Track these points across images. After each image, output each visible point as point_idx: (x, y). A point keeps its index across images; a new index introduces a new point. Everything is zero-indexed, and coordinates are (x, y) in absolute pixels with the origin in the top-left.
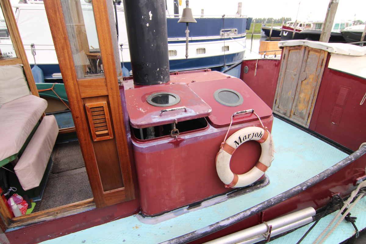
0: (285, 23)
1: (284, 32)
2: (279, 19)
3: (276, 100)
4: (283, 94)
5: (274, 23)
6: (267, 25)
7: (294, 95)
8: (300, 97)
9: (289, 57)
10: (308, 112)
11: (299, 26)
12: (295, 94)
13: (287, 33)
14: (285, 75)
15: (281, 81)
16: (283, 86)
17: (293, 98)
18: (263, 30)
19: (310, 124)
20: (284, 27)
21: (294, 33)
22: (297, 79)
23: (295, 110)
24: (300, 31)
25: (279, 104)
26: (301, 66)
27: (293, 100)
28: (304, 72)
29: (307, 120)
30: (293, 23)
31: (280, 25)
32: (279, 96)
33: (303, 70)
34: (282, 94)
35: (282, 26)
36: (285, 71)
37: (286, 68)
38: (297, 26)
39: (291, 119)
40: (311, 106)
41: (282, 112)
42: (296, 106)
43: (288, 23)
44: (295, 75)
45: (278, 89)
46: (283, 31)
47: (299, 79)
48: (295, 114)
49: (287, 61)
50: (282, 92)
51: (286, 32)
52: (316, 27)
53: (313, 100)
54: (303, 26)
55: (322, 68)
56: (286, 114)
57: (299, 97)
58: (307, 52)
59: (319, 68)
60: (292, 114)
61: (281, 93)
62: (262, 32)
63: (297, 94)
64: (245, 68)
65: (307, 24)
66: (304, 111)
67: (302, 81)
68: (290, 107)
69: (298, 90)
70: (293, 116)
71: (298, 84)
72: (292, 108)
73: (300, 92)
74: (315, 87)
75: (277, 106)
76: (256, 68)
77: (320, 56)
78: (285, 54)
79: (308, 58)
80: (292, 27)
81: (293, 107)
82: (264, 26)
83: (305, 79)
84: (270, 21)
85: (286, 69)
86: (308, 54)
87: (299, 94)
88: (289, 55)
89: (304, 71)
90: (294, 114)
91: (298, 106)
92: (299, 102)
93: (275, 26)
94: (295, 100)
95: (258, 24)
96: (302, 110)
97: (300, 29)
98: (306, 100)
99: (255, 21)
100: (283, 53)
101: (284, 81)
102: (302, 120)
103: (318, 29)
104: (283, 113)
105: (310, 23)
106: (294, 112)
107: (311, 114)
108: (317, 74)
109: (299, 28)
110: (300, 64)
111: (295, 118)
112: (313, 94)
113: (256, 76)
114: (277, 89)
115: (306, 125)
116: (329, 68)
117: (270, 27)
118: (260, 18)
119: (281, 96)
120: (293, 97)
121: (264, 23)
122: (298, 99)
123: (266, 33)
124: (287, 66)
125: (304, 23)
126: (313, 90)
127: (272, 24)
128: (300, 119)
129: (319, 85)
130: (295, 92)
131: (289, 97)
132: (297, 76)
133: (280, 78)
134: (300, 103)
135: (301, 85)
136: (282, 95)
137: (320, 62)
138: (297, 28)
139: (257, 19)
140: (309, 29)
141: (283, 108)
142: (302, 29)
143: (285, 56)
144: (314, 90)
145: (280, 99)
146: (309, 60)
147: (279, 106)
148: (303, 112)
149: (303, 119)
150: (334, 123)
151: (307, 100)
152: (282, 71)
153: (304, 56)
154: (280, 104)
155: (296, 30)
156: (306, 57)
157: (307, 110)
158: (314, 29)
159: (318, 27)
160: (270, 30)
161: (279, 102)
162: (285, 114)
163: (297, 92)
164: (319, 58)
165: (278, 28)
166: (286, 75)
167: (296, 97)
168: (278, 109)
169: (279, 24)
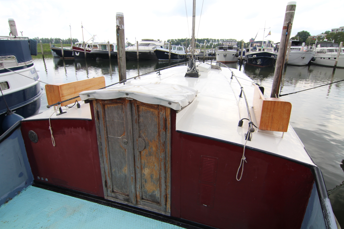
0: (74, 43)
1: (76, 53)
2: (67, 39)
3: (106, 182)
4: (115, 172)
5: (63, 44)
6: (56, 46)
7: (134, 174)
8: (144, 174)
9: (107, 116)
10: (163, 194)
11: (88, 47)
12: (135, 170)
13: (79, 53)
14: (108, 144)
15: (104, 154)
16: (110, 159)
17: (134, 177)
18: (54, 50)
19: (171, 210)
20: (74, 48)
21: (85, 53)
22: (132, 150)
23: (142, 193)
24: (90, 51)
25: (113, 186)
26: (131, 130)
27: (134, 180)
28: (140, 139)
29: (165, 206)
30: (81, 44)
31: (70, 46)
32: (109, 176)
33: (136, 135)
34: (113, 171)
35: (72, 47)
36: (107, 137)
37: (107, 132)
38: (86, 47)
39: (140, 206)
40: (166, 185)
41: (121, 197)
42: (142, 188)
43: (77, 44)
44: (126, 143)
45: (105, 166)
46: (75, 51)
47: (134, 149)
48: (144, 197)
49: (105, 122)
50: (111, 168)
51: (77, 52)
52: (102, 48)
53: (166, 178)
54: (91, 47)
55: (167, 132)
56: (130, 200)
57: (142, 175)
58: (134, 108)
59: (162, 132)
60: (139, 200)
61: (111, 171)
62: (53, 53)
63: (138, 171)
64: (29, 133)
65: (94, 46)
66: (157, 194)
67: (140, 152)
68: (133, 190)
69: (138, 164)
70: (141, 202)
71: (134, 156)
72: (136, 191)
73: (141, 166)
74: (163, 159)
75: (110, 190)
76: (52, 134)
77: (159, 114)
78: (98, 112)
79: (139, 116)
80: (81, 47)
81: (138, 189)
82: (54, 46)
83: (145, 148)
84: (58, 41)
85: (107, 135)
86: (138, 111)
87: (141, 169)
88: (106, 113)
89: (139, 137)
90: (142, 199)
91: (144, 187)
92: (144, 181)
93: (65, 47)
94: (138, 180)
95: (46, 44)
96: (154, 192)
97: (90, 50)
98: (154, 177)
99: (41, 41)
100: (94, 109)
101: (109, 152)
102: (157, 206)
103: (104, 49)
104: (124, 199)
105: (96, 44)
106: (141, 196)
107: (169, 196)
108: (161, 141)
109: (88, 49)
110: (130, 127)
111: (145, 204)
112: (163, 169)
113: (55, 146)
114: (102, 166)
115: (166, 211)
116: (178, 131)
117: (61, 48)
118: (47, 38)
119: (112, 175)
120: (133, 175)
121: (52, 43)
122: (141, 177)
123: (57, 53)
124: (107, 130)
125: (91, 44)
126: (162, 163)
127: (62, 45)
128: (154, 205)
129: (170, 156)
130: (134, 169)
131: (126, 176)
132: (130, 144)
133: (101, 149)
134: (146, 182)
135: (140, 156)
136: (113, 173)
137: (162, 123)
138: (87, 49)
139: (44, 38)
140: (97, 49)
141: (121, 191)
142: (91, 50)
143: (99, 113)
144: (164, 164)
145: (112, 179)
146: (141, 119)
147: (113, 189)
148: (155, 195)
149: (158, 203)
150: (206, 206)
151: (156, 176)
152: (101, 138)
153: (132, 115)
154: (115, 186)
155: (87, 51)
156: (136, 117)
157: (160, 192)
158: (101, 50)
159: (104, 48)
160: (61, 50)
161: (112, 183)
162: (127, 200)
163: (136, 168)
164: (159, 117)
165: (69, 48)
166: (110, 143)
167: (138, 175)
168: (113, 194)
169: (68, 44)
